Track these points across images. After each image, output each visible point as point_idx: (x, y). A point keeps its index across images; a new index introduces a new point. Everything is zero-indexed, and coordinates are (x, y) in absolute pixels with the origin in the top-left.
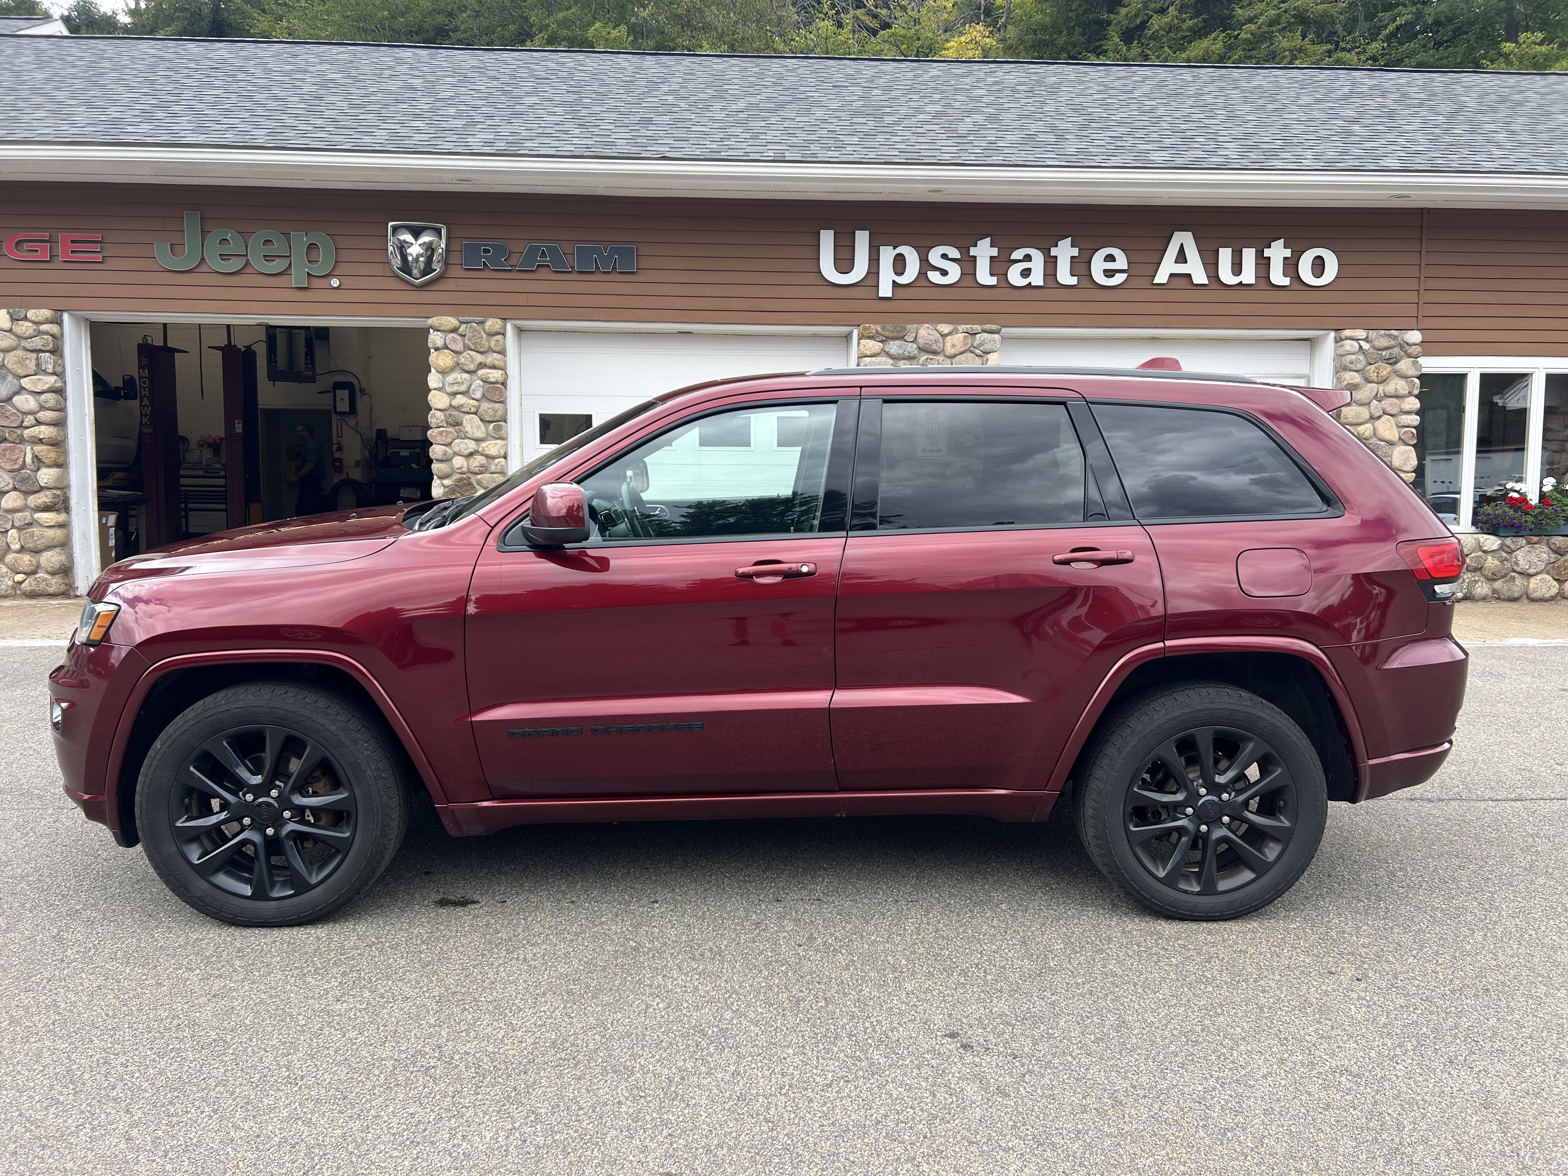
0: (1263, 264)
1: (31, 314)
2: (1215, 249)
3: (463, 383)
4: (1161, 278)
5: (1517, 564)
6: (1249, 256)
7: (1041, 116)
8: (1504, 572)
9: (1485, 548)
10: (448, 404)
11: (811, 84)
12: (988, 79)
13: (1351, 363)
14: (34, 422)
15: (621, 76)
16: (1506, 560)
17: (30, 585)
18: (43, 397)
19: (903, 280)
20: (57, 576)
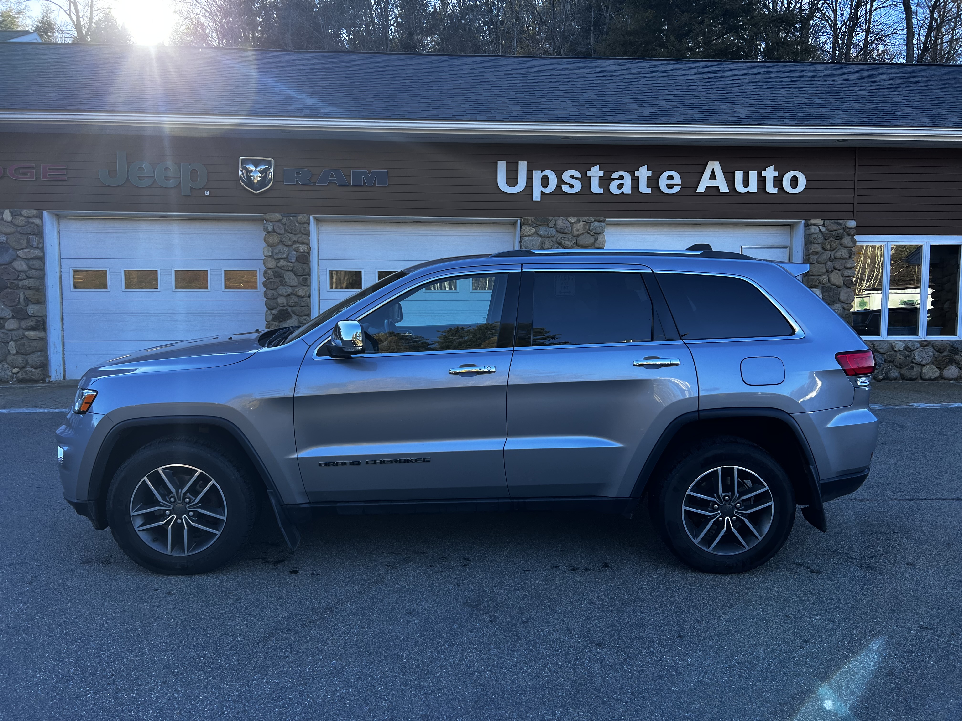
0: (762, 181)
1: (24, 212)
2: (733, 171)
3: (284, 253)
4: (701, 189)
5: (914, 358)
6: (753, 175)
7: (629, 92)
8: (907, 363)
9: (896, 349)
10: (275, 265)
11: (491, 73)
12: (597, 69)
13: (815, 238)
14: (25, 277)
15: (377, 68)
16: (908, 356)
17: (22, 375)
18: (31, 262)
19: (548, 190)
20: (38, 370)
